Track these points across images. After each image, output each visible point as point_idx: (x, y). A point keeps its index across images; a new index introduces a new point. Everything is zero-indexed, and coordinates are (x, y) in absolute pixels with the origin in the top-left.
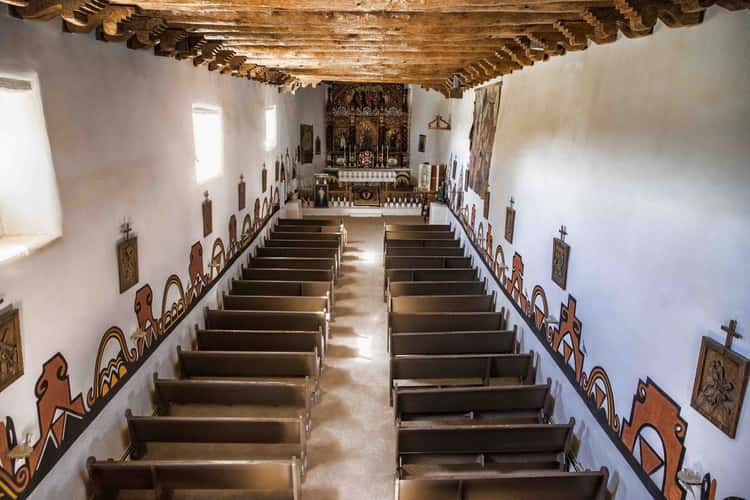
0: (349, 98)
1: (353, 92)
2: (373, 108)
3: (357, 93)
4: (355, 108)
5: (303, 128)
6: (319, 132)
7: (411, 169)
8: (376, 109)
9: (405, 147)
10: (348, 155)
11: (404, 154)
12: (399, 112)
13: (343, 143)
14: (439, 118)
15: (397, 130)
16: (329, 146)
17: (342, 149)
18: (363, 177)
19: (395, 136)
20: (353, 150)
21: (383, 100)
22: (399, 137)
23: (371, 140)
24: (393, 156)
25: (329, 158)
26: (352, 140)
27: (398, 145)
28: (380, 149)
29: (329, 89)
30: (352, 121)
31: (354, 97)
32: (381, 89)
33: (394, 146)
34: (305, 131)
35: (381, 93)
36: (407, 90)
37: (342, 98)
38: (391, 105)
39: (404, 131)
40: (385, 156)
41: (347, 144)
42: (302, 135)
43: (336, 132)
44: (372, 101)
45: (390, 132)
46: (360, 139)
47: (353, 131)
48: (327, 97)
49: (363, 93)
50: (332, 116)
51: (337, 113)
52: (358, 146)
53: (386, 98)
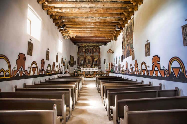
0: (84, 50)
1: (85, 49)
2: (90, 53)
3: (86, 49)
4: (86, 53)
5: (71, 56)
6: (76, 59)
7: (102, 69)
8: (91, 53)
9: (100, 63)
10: (84, 66)
11: (100, 65)
12: (98, 54)
13: (82, 62)
14: (110, 50)
15: (97, 59)
16: (78, 63)
17: (82, 64)
18: (88, 70)
19: (97, 60)
20: (85, 64)
21: (93, 51)
22: (98, 61)
23: (90, 61)
24: (97, 66)
25: (78, 66)
26: (85, 61)
27: (98, 63)
28: (93, 64)
29: (78, 48)
30: (85, 56)
31: (85, 50)
32: (93, 48)
33: (97, 63)
34: (71, 57)
35: (93, 49)
36: (100, 48)
37: (82, 50)
38: (95, 52)
39: (99, 59)
40: (94, 66)
41: (83, 63)
42: (71, 58)
43: (80, 59)
44: (90, 51)
45: (95, 59)
46: (87, 61)
47: (85, 59)
48: (78, 50)
49: (88, 49)
50: (79, 55)
51: (80, 54)
52: (86, 63)
53: (94, 50)
